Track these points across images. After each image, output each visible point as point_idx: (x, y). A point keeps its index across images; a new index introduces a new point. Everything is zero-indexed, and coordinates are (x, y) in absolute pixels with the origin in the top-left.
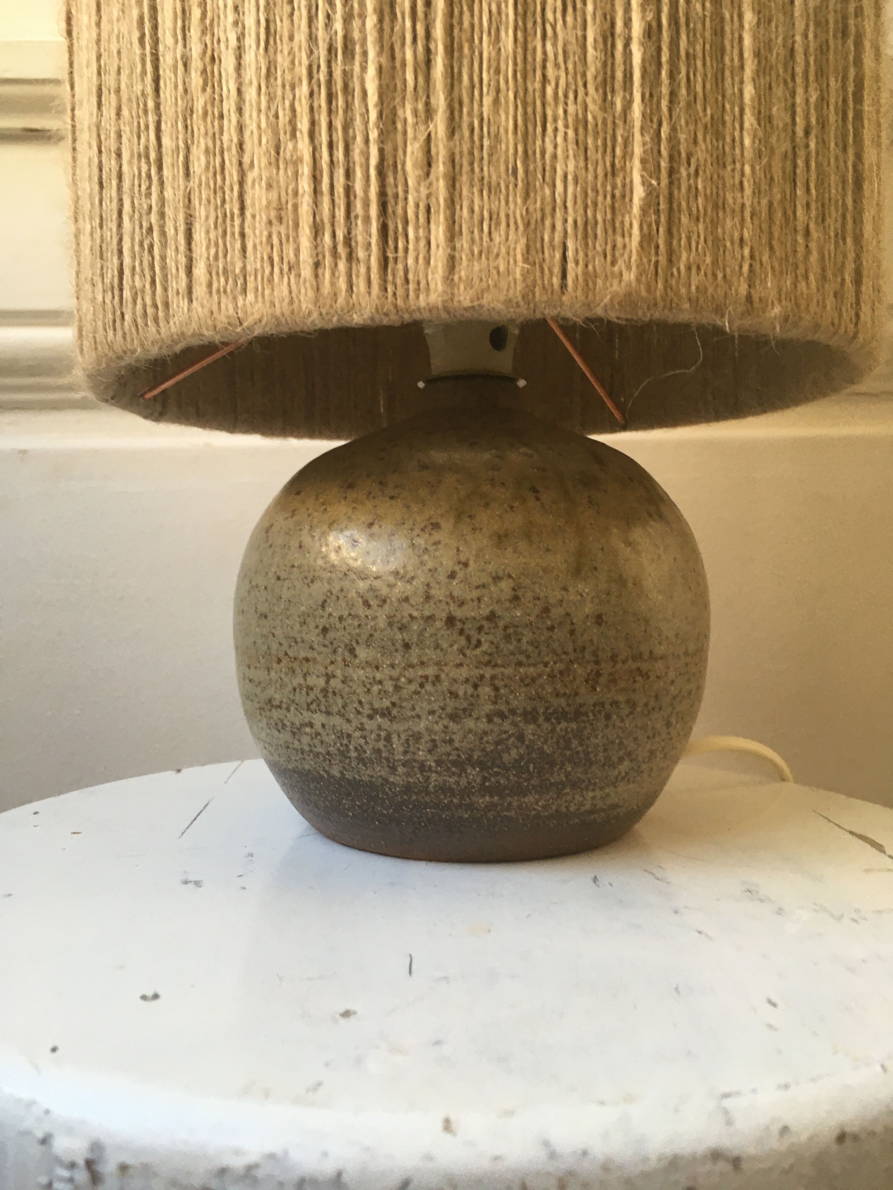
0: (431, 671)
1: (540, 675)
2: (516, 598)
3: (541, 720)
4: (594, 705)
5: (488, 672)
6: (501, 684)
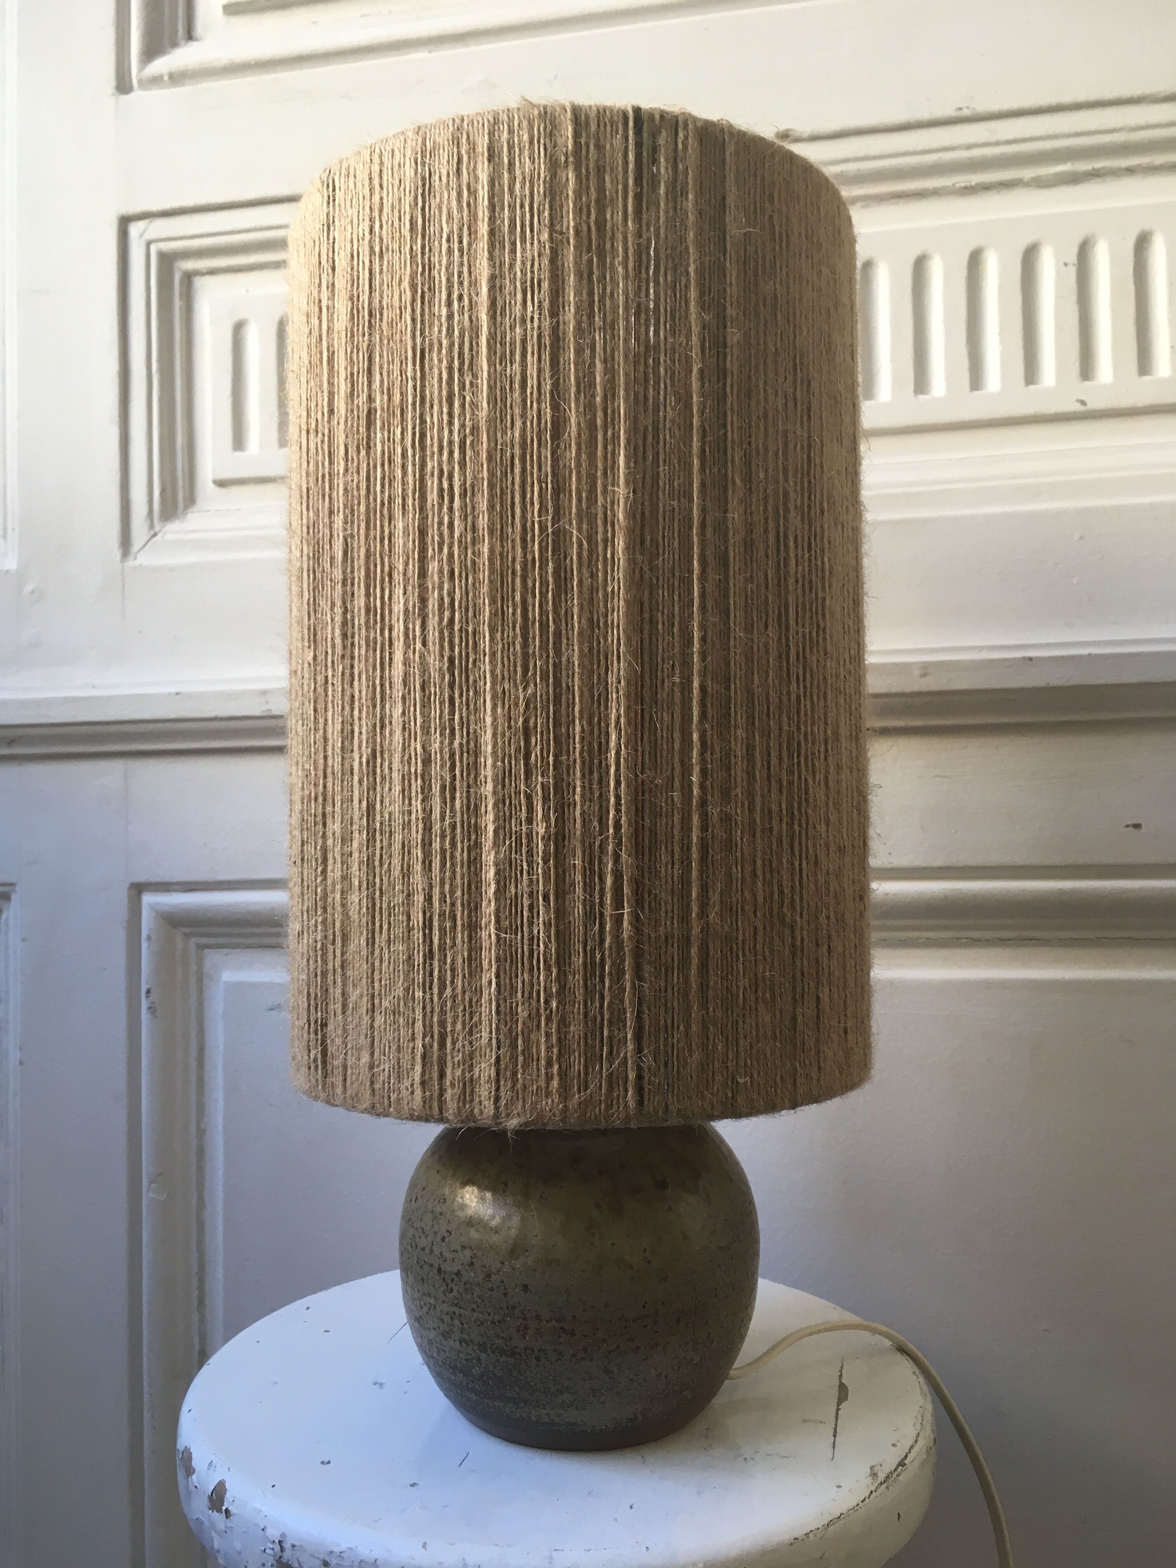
0: (432, 1301)
1: (486, 1321)
2: (472, 1264)
3: (489, 1352)
4: (525, 1349)
5: (457, 1310)
6: (464, 1321)
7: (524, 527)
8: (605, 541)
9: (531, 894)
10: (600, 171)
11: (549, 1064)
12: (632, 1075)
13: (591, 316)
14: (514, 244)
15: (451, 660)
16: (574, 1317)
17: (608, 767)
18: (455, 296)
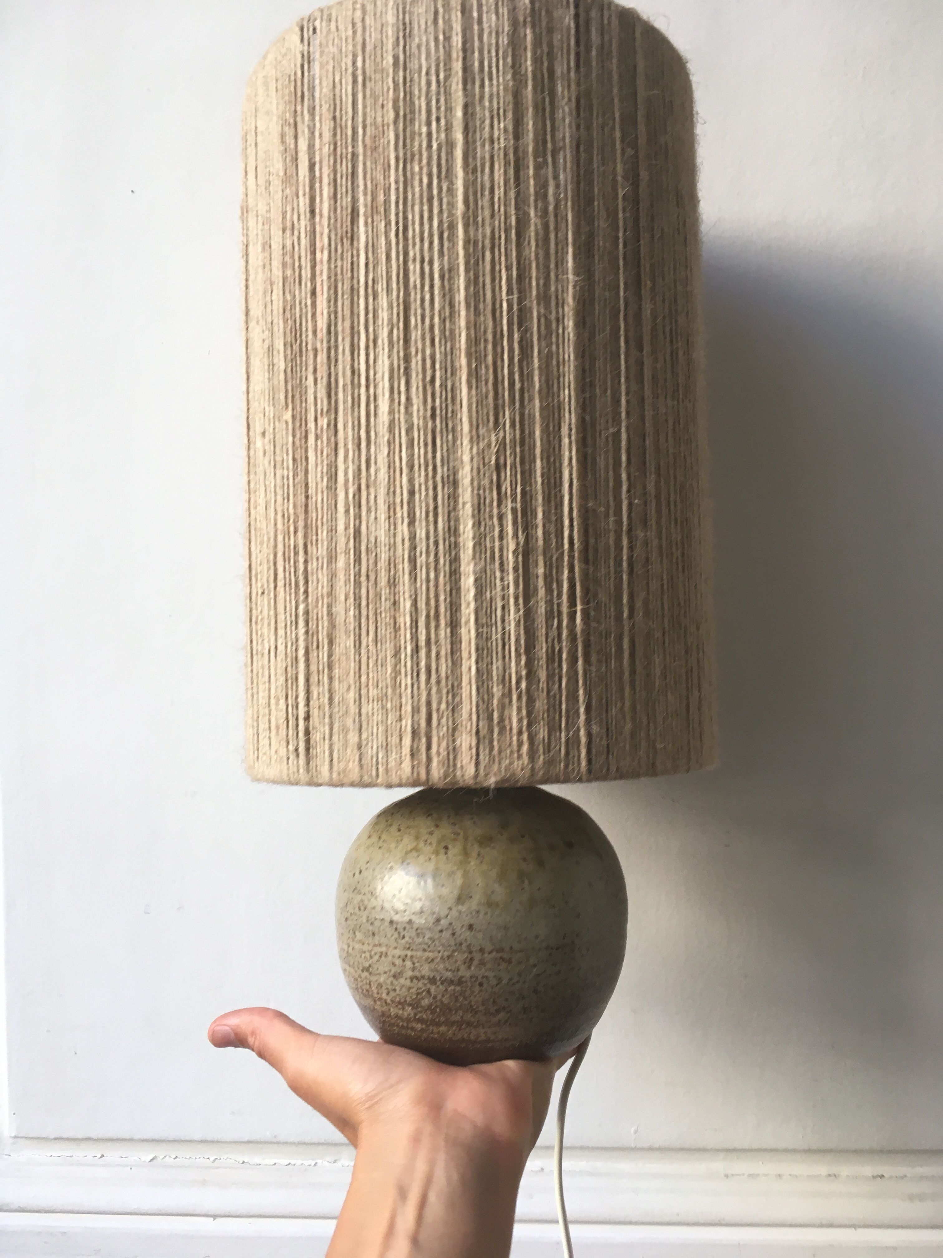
0: (384, 949)
1: (436, 958)
2: (422, 912)
3: (438, 983)
4: (471, 977)
5: (409, 953)
6: (416, 961)
7: (494, 304)
8: (558, 320)
9: (503, 598)
10: (550, 31)
11: (520, 733)
12: (583, 740)
13: (545, 142)
14: (482, 81)
15: (433, 409)
16: (511, 948)
17: (562, 497)
18: (434, 117)
